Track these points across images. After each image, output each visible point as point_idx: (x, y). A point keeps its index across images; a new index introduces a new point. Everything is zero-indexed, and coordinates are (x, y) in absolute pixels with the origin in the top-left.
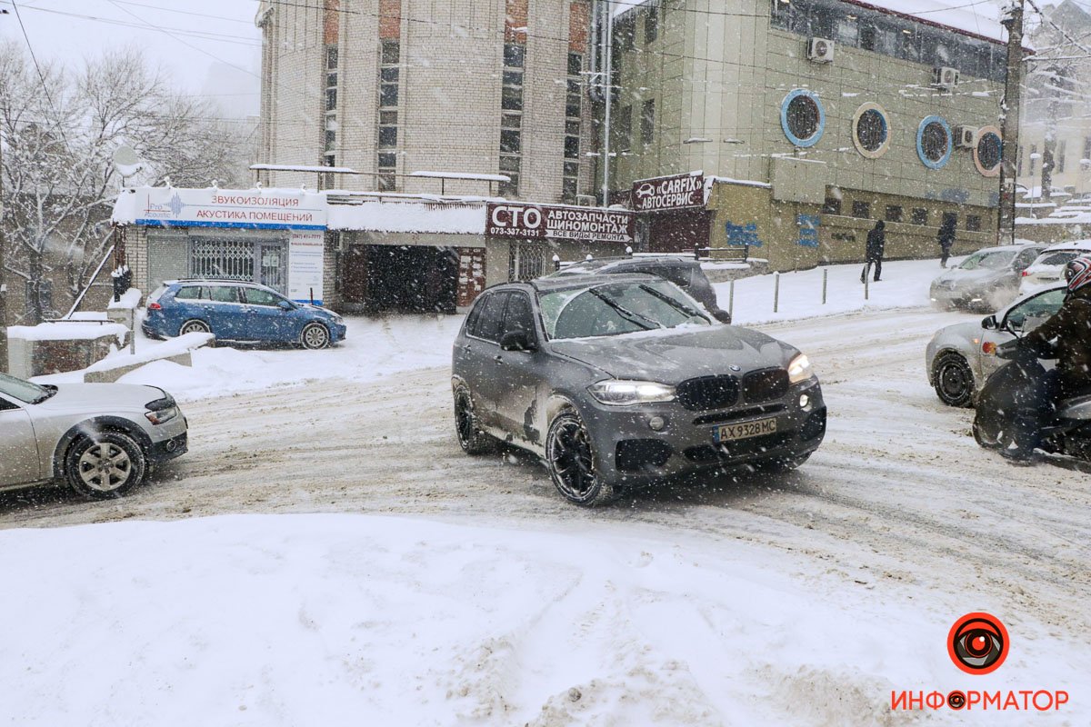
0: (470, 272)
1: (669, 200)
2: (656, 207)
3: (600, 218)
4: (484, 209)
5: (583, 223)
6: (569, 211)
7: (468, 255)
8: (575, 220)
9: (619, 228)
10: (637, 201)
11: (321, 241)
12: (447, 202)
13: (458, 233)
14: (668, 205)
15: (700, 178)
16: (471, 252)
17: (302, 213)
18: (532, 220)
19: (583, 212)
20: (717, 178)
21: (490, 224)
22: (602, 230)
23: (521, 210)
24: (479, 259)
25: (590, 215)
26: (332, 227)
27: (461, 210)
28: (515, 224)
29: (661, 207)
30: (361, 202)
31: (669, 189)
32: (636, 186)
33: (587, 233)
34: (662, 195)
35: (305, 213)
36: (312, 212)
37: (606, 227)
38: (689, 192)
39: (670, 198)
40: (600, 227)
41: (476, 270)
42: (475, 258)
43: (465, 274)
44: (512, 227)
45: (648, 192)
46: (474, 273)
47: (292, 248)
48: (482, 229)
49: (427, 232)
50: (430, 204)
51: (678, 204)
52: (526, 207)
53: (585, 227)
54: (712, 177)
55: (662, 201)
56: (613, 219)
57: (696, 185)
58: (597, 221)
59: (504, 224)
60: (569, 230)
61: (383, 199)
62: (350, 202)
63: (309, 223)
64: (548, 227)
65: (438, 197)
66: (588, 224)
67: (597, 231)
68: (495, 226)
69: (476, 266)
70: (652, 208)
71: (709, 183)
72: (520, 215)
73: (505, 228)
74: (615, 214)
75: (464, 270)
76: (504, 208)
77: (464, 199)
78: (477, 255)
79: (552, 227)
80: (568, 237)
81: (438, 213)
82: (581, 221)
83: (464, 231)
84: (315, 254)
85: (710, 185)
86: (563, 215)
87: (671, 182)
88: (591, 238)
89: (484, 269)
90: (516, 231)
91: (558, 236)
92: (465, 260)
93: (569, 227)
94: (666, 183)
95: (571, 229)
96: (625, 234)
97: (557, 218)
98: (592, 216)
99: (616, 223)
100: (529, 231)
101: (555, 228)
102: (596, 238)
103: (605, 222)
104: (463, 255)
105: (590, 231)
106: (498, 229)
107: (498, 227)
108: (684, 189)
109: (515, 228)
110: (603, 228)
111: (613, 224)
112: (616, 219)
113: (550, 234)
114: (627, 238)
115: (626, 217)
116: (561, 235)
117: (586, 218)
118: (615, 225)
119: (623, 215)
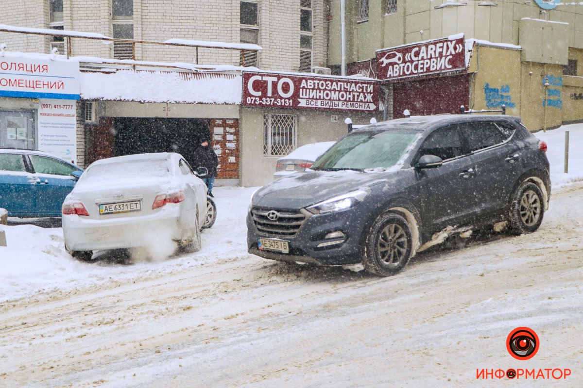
0: (223, 143)
1: (420, 66)
2: (404, 74)
3: (348, 87)
4: (239, 79)
5: (333, 92)
6: (320, 80)
7: (219, 126)
8: (325, 89)
9: (365, 98)
10: (382, 71)
11: (74, 111)
12: (202, 71)
13: (215, 103)
14: (420, 71)
15: (461, 41)
16: (224, 123)
17: (53, 80)
18: (286, 88)
19: (332, 81)
20: (477, 41)
21: (246, 94)
22: (350, 98)
23: (275, 79)
24: (233, 130)
25: (339, 83)
26: (85, 96)
27: (216, 79)
28: (269, 94)
29: (412, 73)
30: (114, 70)
31: (421, 55)
32: (383, 54)
33: (337, 102)
34: (412, 62)
35: (57, 80)
36: (63, 80)
37: (354, 96)
38: (446, 56)
39: (423, 64)
40: (348, 96)
41: (230, 141)
42: (228, 129)
43: (219, 146)
44: (266, 97)
45: (395, 60)
46: (228, 145)
47: (41, 119)
48: (238, 100)
49: (185, 102)
50: (185, 73)
51: (432, 69)
52: (279, 77)
53: (335, 96)
54: (472, 40)
55: (412, 68)
56: (360, 88)
57: (455, 48)
58: (346, 91)
59: (259, 94)
60: (320, 99)
61: (137, 68)
62: (102, 70)
63: (60, 91)
64: (301, 96)
65: (193, 66)
66: (337, 92)
67: (346, 100)
68: (251, 96)
69: (230, 137)
70: (400, 75)
71: (469, 45)
72: (275, 85)
73: (261, 98)
74: (362, 83)
75: (218, 142)
76: (259, 78)
77: (219, 68)
78: (231, 126)
79: (304, 96)
80: (319, 106)
81: (194, 81)
82: (330, 90)
83: (221, 101)
84: (66, 126)
85: (471, 48)
86: (314, 83)
87: (423, 49)
88: (340, 107)
89: (237, 140)
90: (271, 101)
91: (310, 106)
92: (218, 131)
93: (320, 96)
94: (417, 49)
95: (322, 98)
96: (370, 102)
97: (309, 87)
98: (341, 85)
99: (362, 92)
100: (283, 101)
101: (307, 97)
102: (344, 107)
103: (353, 91)
104: (215, 126)
105: (339, 100)
106: (254, 98)
107: (253, 96)
108: (441, 54)
109: (270, 97)
110: (351, 96)
111: (360, 93)
112: (362, 88)
113: (303, 103)
114: (373, 107)
115: (372, 86)
116: (312, 105)
117: (336, 87)
118: (362, 95)
119: (369, 83)
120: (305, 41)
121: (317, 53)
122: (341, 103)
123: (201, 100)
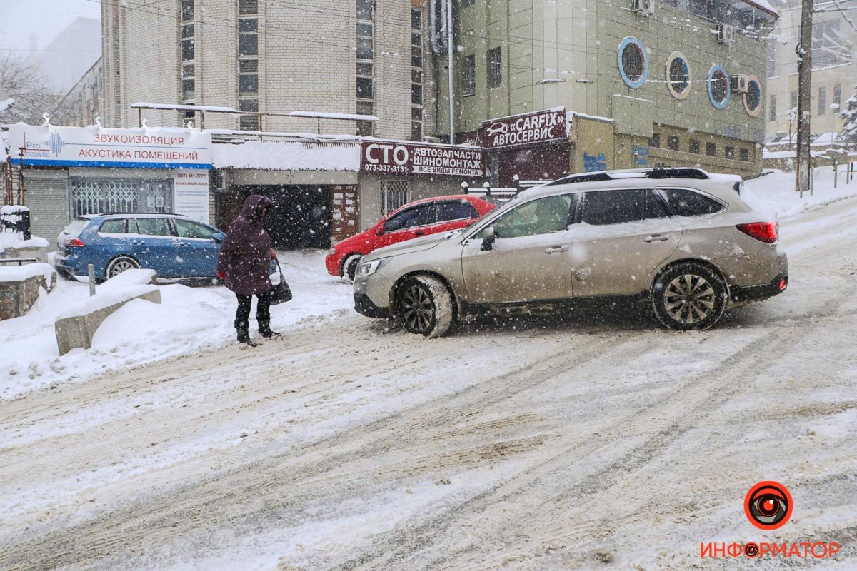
0: (343, 207)
1: (524, 136)
2: (509, 143)
3: (458, 155)
4: (358, 148)
5: (444, 159)
6: (432, 148)
7: (339, 191)
8: (437, 157)
9: (473, 164)
10: (488, 140)
11: (206, 179)
12: (323, 140)
13: (336, 170)
14: (524, 140)
15: (562, 113)
16: (344, 189)
17: (188, 151)
18: (401, 156)
19: (443, 150)
20: (576, 114)
21: (364, 161)
22: (459, 165)
23: (391, 147)
24: (352, 195)
25: (450, 151)
26: (217, 166)
27: (336, 148)
28: (386, 161)
29: (516, 142)
30: (243, 141)
31: (525, 125)
32: (487, 125)
33: (447, 169)
34: (517, 132)
35: (191, 151)
36: (198, 151)
37: (463, 163)
38: (548, 127)
39: (527, 134)
40: (458, 163)
41: (349, 206)
42: (347, 194)
43: (338, 210)
44: (383, 164)
45: (501, 130)
46: (347, 209)
47: (177, 188)
48: (357, 167)
49: (308, 170)
50: (309, 143)
51: (535, 138)
52: (395, 145)
53: (446, 163)
54: (573, 112)
55: (516, 137)
56: (468, 155)
57: (556, 119)
58: (456, 158)
59: (377, 161)
60: (432, 166)
61: (264, 138)
62: (232, 141)
63: (194, 162)
64: (415, 163)
65: (315, 136)
66: (448, 160)
67: (456, 167)
68: (369, 163)
69: (349, 202)
70: (505, 144)
71: (569, 117)
72: (391, 152)
73: (378, 165)
74: (470, 151)
75: (337, 207)
76: (376, 146)
77: (339, 137)
78: (349, 192)
79: (418, 163)
80: (432, 172)
81: (315, 151)
82: (442, 158)
83: (341, 168)
84: (200, 194)
85: (571, 120)
86: (427, 151)
87: (527, 119)
88: (451, 173)
89: (356, 205)
90: (387, 168)
91: (423, 172)
92: (338, 196)
93: (432, 163)
94: (521, 120)
95: (434, 164)
96: (478, 169)
97: (422, 155)
98: (451, 153)
99: (471, 159)
100: (398, 167)
101: (421, 164)
102: (455, 173)
103: (462, 159)
104: (336, 192)
105: (450, 167)
106: (371, 165)
107: (371, 163)
108: (543, 125)
109: (386, 164)
110: (461, 163)
111: (468, 160)
112: (471, 156)
113: (416, 170)
114: (480, 173)
115: (479, 154)
116: (426, 171)
117: (447, 155)
118: (470, 161)
119: (477, 151)
120: (416, 113)
121: (427, 124)
122: (451, 169)
123: (323, 167)
